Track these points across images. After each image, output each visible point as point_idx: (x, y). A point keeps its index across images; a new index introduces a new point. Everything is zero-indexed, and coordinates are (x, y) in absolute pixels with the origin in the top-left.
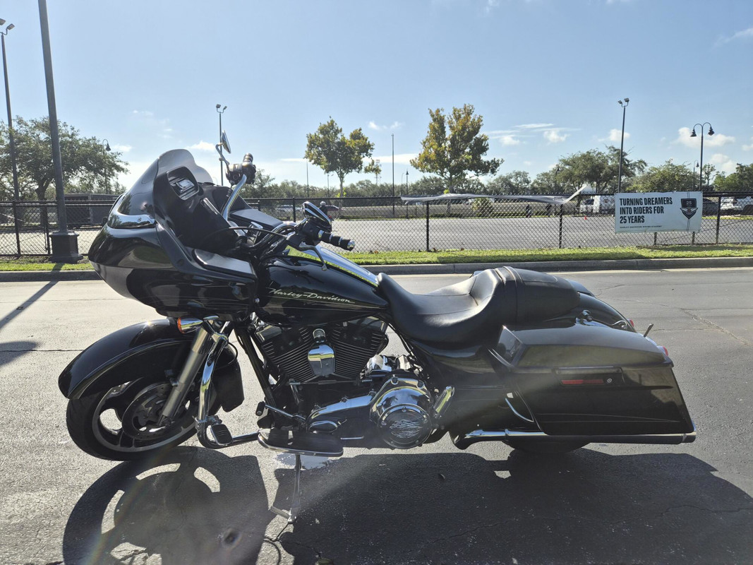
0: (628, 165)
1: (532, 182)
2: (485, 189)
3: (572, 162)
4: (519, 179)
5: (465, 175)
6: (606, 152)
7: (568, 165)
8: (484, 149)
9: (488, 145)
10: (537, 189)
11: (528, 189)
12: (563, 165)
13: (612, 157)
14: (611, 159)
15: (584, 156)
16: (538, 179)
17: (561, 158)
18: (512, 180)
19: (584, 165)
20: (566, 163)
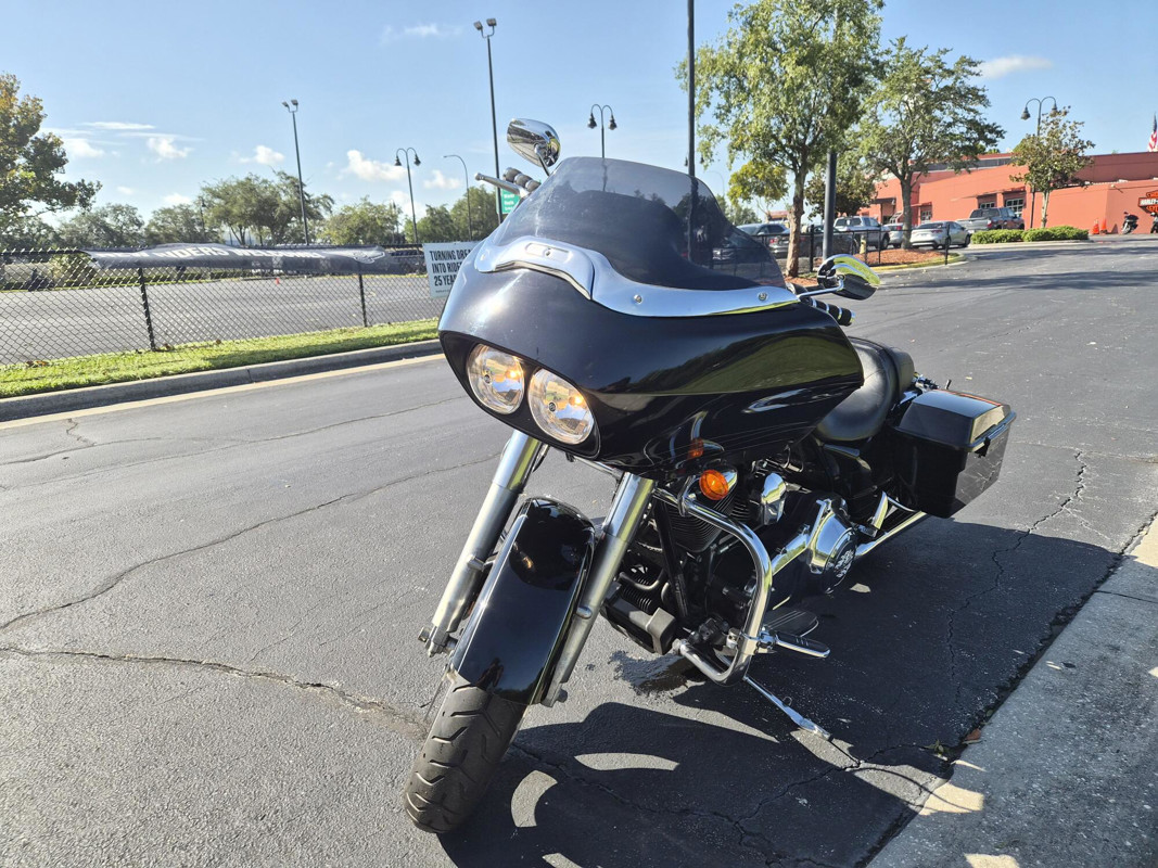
0: (309, 202)
1: (146, 224)
2: (57, 237)
3: (225, 193)
4: (120, 217)
5: (25, 209)
6: (276, 181)
7: (219, 197)
8: (59, 162)
9: (64, 154)
10: (157, 235)
11: (140, 236)
12: (209, 197)
13: (285, 188)
14: (284, 191)
15: (241, 184)
16: (157, 219)
17: (204, 185)
18: (108, 220)
19: (246, 200)
20: (215, 195)
